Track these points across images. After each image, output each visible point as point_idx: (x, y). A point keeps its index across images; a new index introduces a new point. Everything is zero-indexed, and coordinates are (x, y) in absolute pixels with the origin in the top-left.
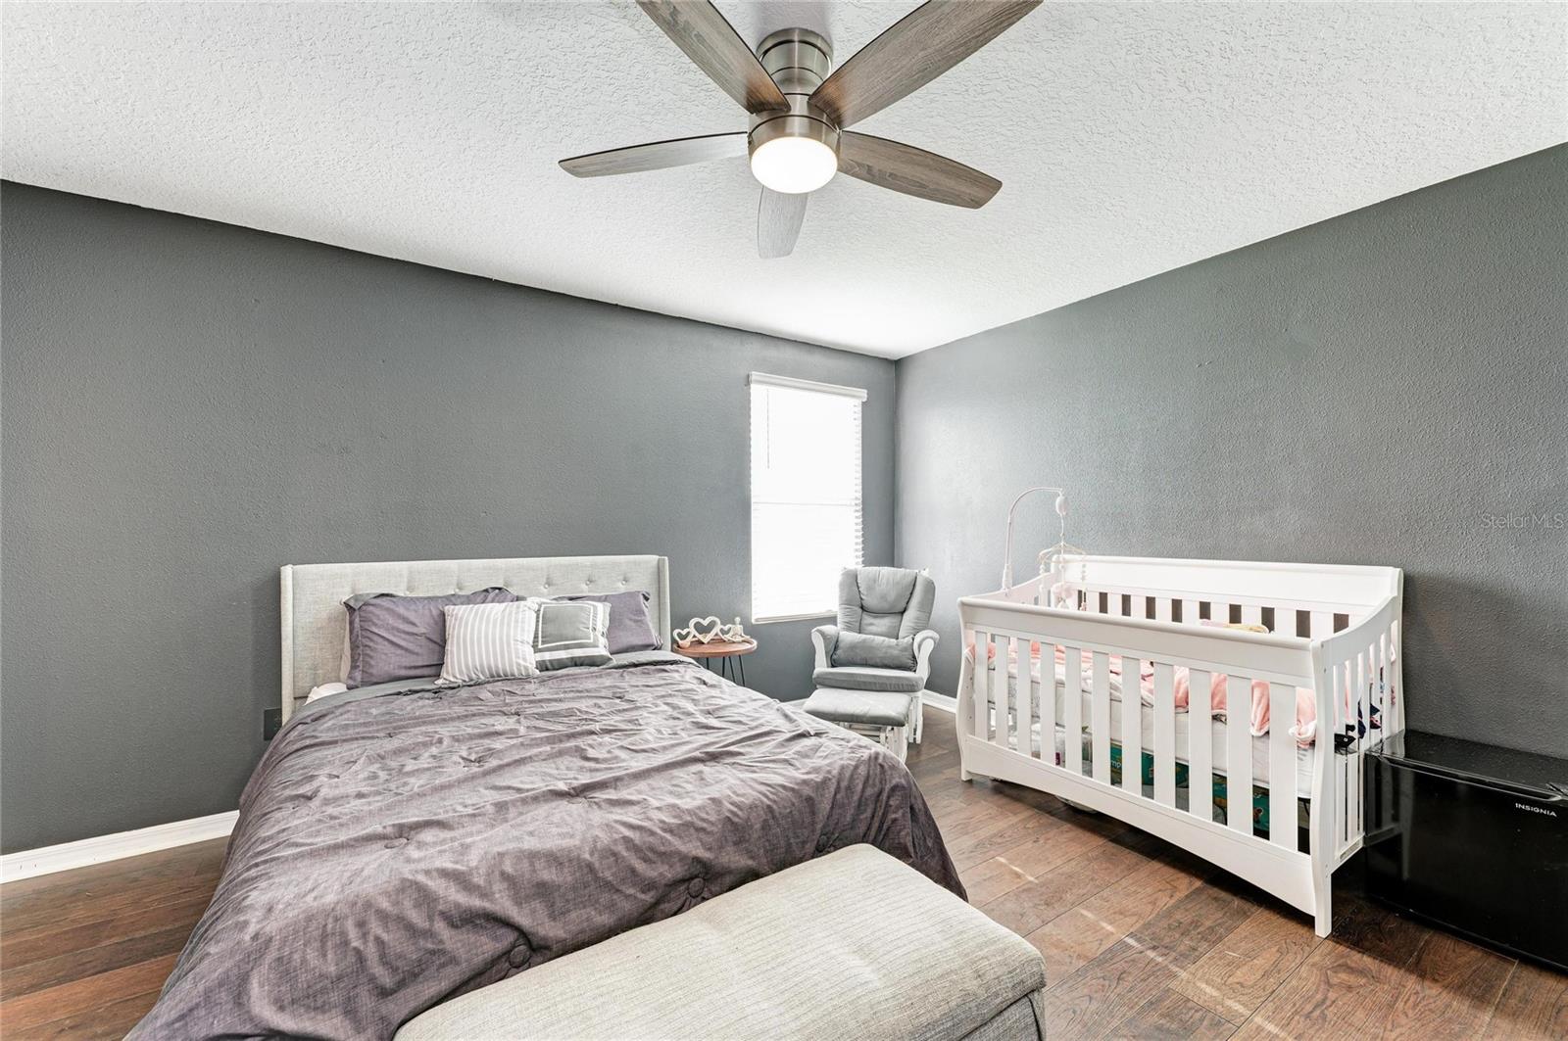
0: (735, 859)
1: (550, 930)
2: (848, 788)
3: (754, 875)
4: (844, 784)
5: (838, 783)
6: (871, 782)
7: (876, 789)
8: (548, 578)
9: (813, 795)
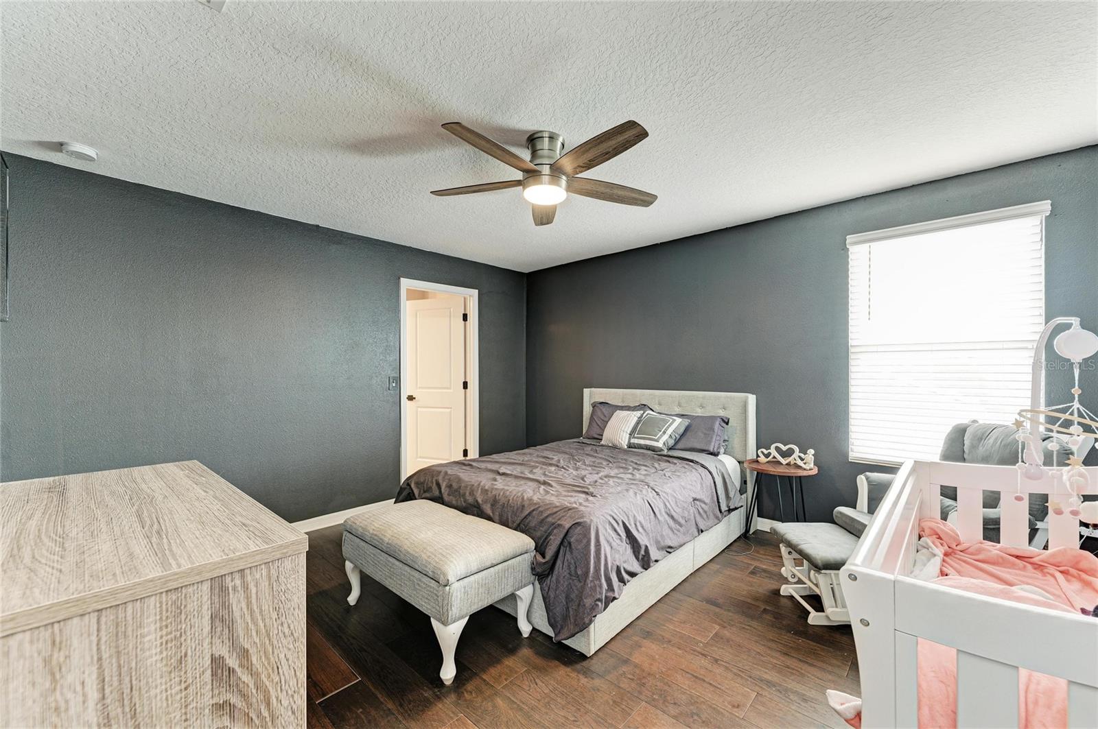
0: (487, 509)
1: (446, 497)
2: (542, 512)
3: (489, 519)
4: (540, 509)
5: (539, 507)
6: (554, 516)
7: (553, 521)
8: (679, 403)
9: (526, 506)
